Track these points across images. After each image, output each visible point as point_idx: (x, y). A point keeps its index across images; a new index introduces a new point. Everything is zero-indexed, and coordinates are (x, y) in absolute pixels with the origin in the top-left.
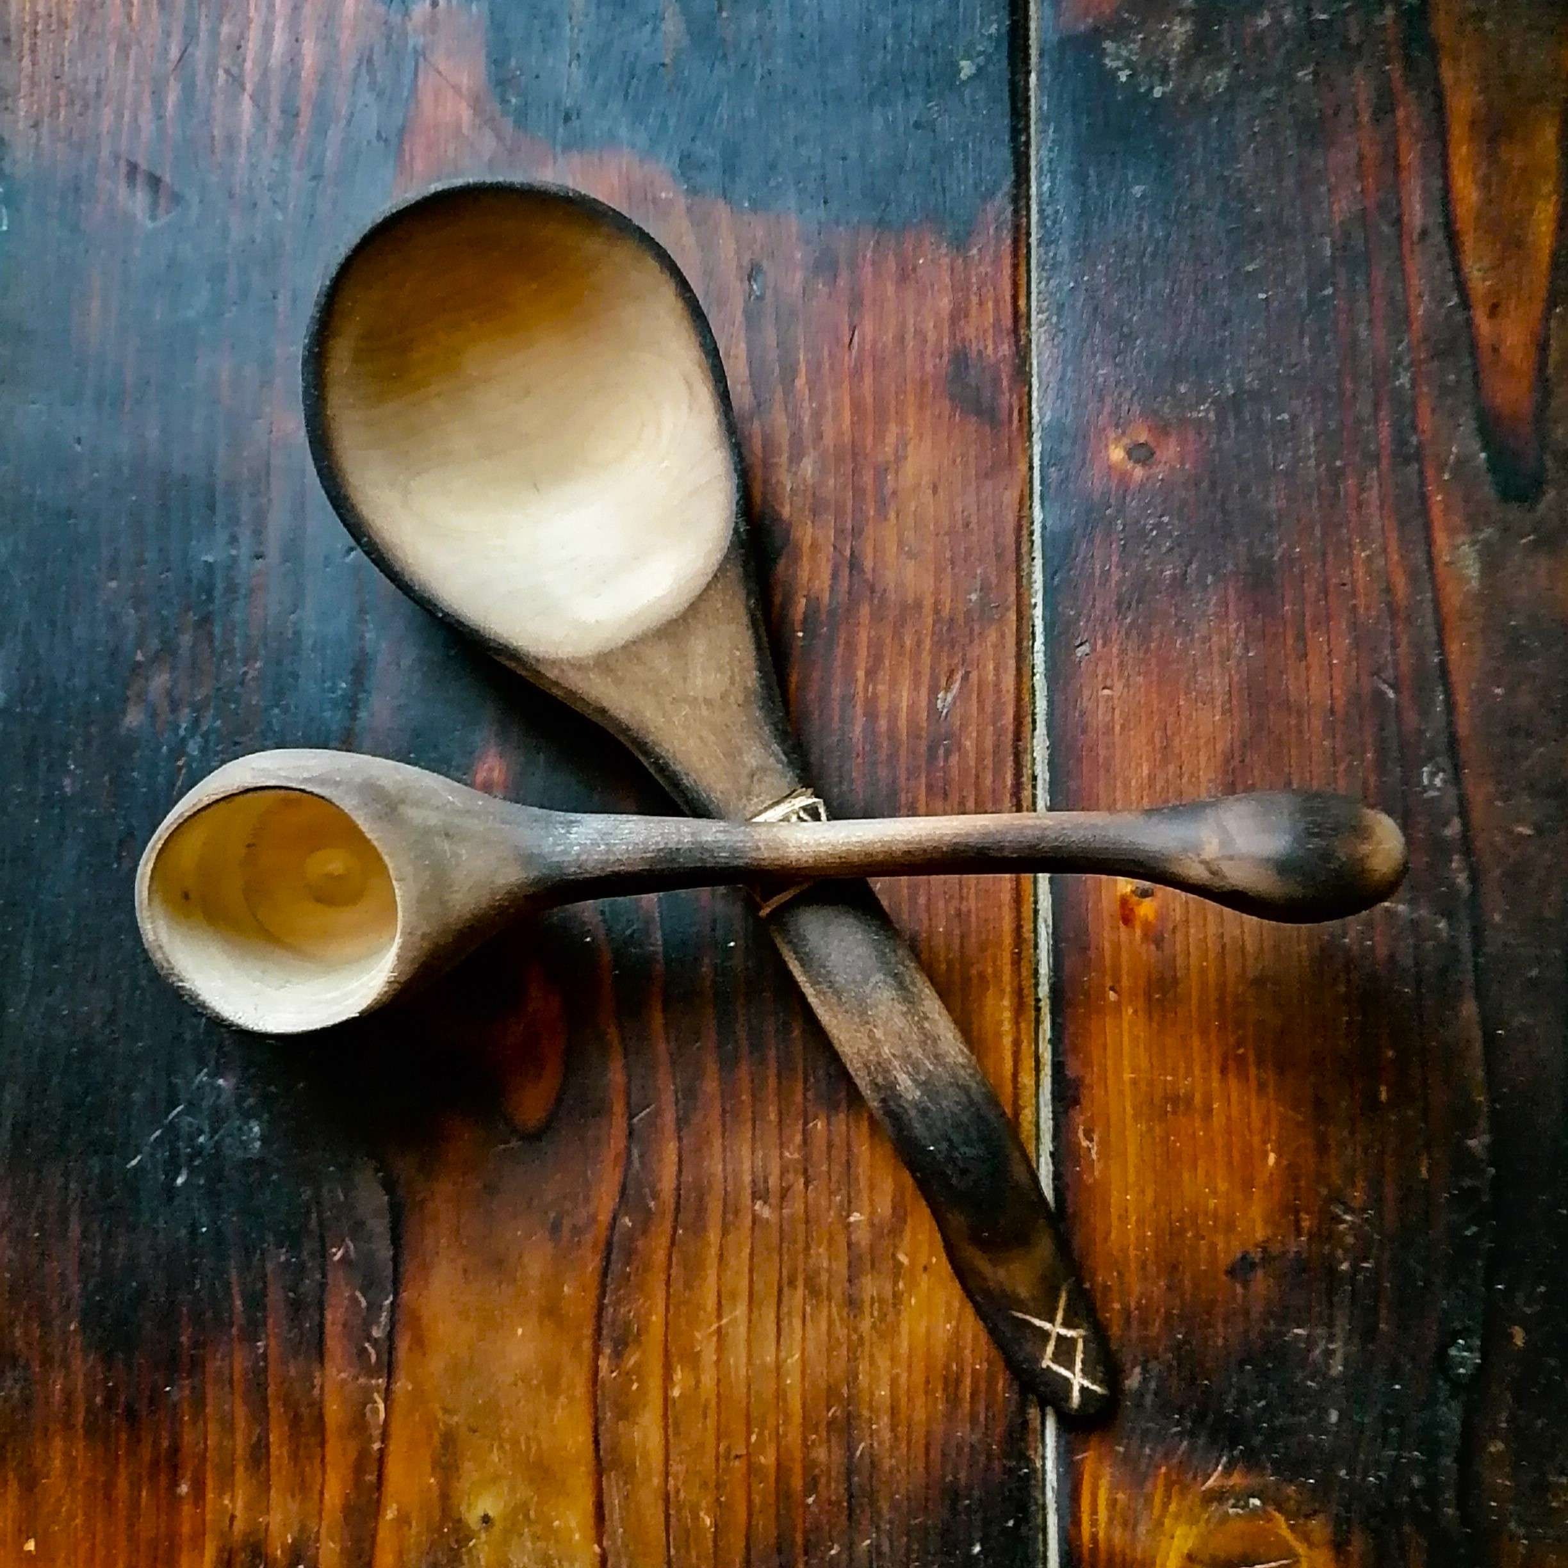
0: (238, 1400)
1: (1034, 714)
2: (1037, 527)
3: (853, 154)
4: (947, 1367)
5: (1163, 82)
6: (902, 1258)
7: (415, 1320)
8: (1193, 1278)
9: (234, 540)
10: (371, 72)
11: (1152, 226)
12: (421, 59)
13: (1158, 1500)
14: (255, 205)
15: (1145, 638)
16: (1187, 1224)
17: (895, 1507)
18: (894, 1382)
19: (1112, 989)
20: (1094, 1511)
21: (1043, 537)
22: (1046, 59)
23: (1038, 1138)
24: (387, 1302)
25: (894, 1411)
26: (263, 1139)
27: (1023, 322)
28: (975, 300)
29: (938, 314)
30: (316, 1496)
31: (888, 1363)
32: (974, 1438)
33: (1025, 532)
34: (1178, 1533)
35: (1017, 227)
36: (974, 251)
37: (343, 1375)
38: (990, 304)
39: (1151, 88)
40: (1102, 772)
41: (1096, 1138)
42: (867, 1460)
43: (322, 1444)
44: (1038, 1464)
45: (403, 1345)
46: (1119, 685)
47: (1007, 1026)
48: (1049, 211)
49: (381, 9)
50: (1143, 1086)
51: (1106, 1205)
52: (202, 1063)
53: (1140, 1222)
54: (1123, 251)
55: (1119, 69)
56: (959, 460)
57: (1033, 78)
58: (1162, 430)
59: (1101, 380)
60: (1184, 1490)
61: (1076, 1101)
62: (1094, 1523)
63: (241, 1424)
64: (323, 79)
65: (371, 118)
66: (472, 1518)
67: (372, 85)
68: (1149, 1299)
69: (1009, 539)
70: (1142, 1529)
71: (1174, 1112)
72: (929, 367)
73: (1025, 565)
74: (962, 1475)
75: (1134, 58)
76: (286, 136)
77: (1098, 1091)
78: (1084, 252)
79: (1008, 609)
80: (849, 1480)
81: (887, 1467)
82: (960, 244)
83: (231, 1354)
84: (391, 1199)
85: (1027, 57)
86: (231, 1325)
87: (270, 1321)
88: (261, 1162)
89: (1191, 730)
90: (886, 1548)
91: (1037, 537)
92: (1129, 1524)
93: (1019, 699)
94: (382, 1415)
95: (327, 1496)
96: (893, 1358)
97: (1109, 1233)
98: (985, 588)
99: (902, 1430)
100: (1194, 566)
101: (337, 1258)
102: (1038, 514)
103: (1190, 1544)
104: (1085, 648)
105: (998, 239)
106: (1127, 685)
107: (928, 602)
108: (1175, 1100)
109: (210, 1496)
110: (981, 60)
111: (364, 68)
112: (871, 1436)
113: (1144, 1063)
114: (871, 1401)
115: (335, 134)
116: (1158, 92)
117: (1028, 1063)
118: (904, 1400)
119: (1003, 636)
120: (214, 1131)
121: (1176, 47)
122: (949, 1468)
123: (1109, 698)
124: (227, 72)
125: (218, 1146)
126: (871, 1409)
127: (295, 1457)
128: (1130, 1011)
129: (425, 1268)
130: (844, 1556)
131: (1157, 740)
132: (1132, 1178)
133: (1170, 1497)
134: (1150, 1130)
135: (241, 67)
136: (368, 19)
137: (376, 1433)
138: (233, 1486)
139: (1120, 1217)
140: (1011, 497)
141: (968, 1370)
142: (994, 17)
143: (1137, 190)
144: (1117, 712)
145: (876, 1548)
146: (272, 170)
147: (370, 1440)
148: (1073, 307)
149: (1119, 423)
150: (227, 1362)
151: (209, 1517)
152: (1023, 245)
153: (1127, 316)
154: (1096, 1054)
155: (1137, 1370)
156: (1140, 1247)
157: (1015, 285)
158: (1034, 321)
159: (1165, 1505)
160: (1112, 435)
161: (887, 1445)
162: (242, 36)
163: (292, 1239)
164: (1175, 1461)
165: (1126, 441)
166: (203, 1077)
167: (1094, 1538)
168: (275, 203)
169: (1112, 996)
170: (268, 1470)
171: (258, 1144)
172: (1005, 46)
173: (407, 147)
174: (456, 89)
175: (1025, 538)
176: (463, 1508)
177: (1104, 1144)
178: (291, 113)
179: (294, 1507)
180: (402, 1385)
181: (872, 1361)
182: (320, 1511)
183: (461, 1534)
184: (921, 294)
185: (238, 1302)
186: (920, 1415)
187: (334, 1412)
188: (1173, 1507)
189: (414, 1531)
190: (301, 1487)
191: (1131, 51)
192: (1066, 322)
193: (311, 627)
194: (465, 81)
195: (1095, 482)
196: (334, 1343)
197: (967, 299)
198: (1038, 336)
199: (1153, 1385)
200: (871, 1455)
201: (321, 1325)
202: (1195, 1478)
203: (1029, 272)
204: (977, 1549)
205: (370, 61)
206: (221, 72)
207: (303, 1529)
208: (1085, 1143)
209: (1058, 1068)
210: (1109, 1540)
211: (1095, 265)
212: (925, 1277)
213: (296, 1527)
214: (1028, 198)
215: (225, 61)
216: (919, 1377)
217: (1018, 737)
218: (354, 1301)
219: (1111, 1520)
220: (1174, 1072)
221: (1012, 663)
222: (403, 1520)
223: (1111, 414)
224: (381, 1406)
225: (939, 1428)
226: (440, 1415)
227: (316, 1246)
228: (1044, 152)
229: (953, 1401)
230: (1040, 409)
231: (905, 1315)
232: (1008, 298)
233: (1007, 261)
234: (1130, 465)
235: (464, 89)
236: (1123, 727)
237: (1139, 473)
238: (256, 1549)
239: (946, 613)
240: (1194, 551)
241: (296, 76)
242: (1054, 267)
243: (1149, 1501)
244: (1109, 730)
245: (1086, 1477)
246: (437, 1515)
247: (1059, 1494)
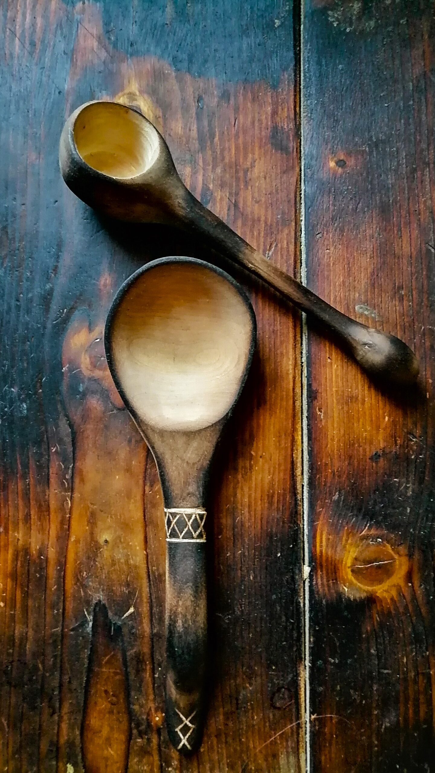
0: (20, 499)
1: (301, 260)
2: (303, 192)
3: (236, 55)
4: (269, 492)
5: (351, 26)
6: (253, 453)
7: (81, 471)
8: (358, 461)
9: (15, 199)
10: (61, 29)
11: (346, 80)
12: (79, 24)
13: (344, 538)
14: (21, 78)
15: (342, 231)
16: (355, 442)
17: (250, 540)
18: (250, 496)
19: (329, 358)
20: (321, 542)
21: (305, 195)
22: (307, 18)
23: (302, 412)
24: (71, 466)
25: (249, 506)
26: (27, 409)
27: (298, 116)
28: (280, 108)
29: (267, 113)
30: (47, 533)
31: (248, 490)
32: (278, 516)
33: (298, 193)
34: (351, 550)
35: (296, 81)
36: (280, 90)
37: (56, 491)
38: (286, 110)
39: (346, 29)
40: (326, 280)
41: (323, 411)
42: (240, 523)
43: (49, 515)
44: (301, 526)
45: (77, 480)
46: (332, 249)
47: (291, 371)
48: (308, 75)
49: (64, 6)
50: (340, 393)
51: (326, 435)
52: (6, 383)
53: (339, 441)
54: (335, 89)
55: (333, 21)
56: (274, 167)
57: (302, 26)
58: (349, 154)
59: (326, 137)
60: (354, 535)
61: (316, 398)
62: (321, 546)
63: (21, 507)
64: (44, 31)
65: (62, 46)
66: (101, 541)
67: (62, 33)
68: (342, 468)
69: (292, 195)
70: (338, 549)
71: (351, 402)
72: (263, 133)
73: (298, 205)
74: (274, 530)
75: (339, 17)
76: (31, 54)
77: (324, 394)
78: (321, 91)
79: (292, 221)
80: (234, 529)
81: (247, 526)
82: (274, 87)
83: (17, 484)
84: (72, 431)
85: (300, 19)
86: (17, 474)
87: (31, 472)
88: (27, 417)
89: (359, 264)
90: (246, 554)
91: (302, 196)
92: (334, 547)
93: (295, 254)
94: (70, 505)
95: (50, 533)
96: (250, 489)
97: (327, 445)
98: (283, 213)
99: (253, 513)
100: (360, 204)
101: (53, 451)
102: (303, 187)
103: (356, 554)
104: (320, 235)
105: (289, 85)
106: (335, 248)
107: (263, 218)
108: (352, 398)
109: (10, 532)
110: (283, 20)
111: (59, 28)
112: (241, 515)
113: (340, 384)
114: (242, 503)
115: (48, 54)
116: (348, 30)
117: (298, 385)
118: (253, 502)
119: (290, 231)
120: (11, 407)
121: (355, 12)
122: (269, 526)
123: (329, 253)
124: (10, 29)
125: (12, 412)
126: (242, 506)
127: (40, 519)
128: (336, 366)
129: (84, 455)
130: (232, 557)
131: (346, 268)
132: (335, 425)
133: (348, 538)
134: (343, 408)
135: (15, 28)
136: (60, 9)
137: (68, 511)
138: (18, 529)
139: (331, 439)
140: (294, 180)
141: (276, 492)
142: (287, 3)
143: (340, 67)
144: (331, 258)
145: (243, 554)
146: (27, 66)
147: (66, 514)
148: (316, 110)
149: (333, 152)
150: (16, 487)
151: (10, 540)
152: (298, 88)
153: (336, 113)
154: (323, 381)
155: (337, 493)
156: (338, 450)
157: (295, 102)
158: (302, 116)
159: (347, 541)
160: (330, 157)
161: (247, 518)
162: (15, 17)
163: (38, 443)
164: (351, 525)
165: (335, 159)
166: (6, 388)
167: (321, 552)
168: (28, 77)
169: (329, 360)
170: (30, 523)
171: (25, 411)
172: (292, 13)
173: (75, 56)
174: (92, 35)
175: (298, 196)
176: (98, 538)
177: (326, 413)
178: (33, 44)
179: (40, 536)
180: (76, 495)
181: (242, 489)
182: (49, 539)
183: (98, 547)
184: (261, 106)
185: (20, 466)
186: (259, 508)
187: (53, 504)
188: (349, 541)
189: (81, 545)
190: (42, 530)
191: (338, 15)
192: (314, 116)
193: (42, 229)
194: (95, 32)
195: (324, 175)
196: (53, 480)
197: (277, 108)
198: (304, 121)
199: (342, 498)
200: (242, 522)
201: (48, 475)
202: (357, 531)
203: (300, 98)
204: (279, 555)
205: (61, 25)
206: (8, 30)
207: (42, 544)
208: (319, 413)
209: (309, 386)
210: (327, 554)
211: (324, 94)
212: (261, 459)
213: (40, 543)
214: (300, 71)
215: (9, 26)
216: (259, 495)
217: (295, 268)
218: (59, 465)
219: (327, 546)
220: (351, 388)
221: (293, 240)
222: (77, 541)
223: (330, 149)
224: (69, 502)
225: (266, 512)
226: (90, 505)
227: (46, 447)
228: (306, 54)
229: (271, 503)
230: (304, 148)
231: (254, 473)
232: (293, 107)
233: (292, 93)
234: (337, 168)
235: (95, 36)
236: (333, 264)
237: (340, 170)
238: (26, 550)
239: (269, 223)
240: (360, 199)
241: (34, 31)
242: (309, 96)
243: (341, 539)
244: (329, 265)
245: (318, 529)
246: (89, 539)
247: (308, 536)
